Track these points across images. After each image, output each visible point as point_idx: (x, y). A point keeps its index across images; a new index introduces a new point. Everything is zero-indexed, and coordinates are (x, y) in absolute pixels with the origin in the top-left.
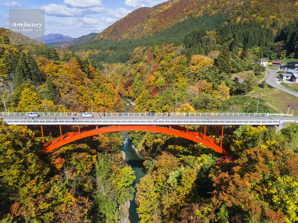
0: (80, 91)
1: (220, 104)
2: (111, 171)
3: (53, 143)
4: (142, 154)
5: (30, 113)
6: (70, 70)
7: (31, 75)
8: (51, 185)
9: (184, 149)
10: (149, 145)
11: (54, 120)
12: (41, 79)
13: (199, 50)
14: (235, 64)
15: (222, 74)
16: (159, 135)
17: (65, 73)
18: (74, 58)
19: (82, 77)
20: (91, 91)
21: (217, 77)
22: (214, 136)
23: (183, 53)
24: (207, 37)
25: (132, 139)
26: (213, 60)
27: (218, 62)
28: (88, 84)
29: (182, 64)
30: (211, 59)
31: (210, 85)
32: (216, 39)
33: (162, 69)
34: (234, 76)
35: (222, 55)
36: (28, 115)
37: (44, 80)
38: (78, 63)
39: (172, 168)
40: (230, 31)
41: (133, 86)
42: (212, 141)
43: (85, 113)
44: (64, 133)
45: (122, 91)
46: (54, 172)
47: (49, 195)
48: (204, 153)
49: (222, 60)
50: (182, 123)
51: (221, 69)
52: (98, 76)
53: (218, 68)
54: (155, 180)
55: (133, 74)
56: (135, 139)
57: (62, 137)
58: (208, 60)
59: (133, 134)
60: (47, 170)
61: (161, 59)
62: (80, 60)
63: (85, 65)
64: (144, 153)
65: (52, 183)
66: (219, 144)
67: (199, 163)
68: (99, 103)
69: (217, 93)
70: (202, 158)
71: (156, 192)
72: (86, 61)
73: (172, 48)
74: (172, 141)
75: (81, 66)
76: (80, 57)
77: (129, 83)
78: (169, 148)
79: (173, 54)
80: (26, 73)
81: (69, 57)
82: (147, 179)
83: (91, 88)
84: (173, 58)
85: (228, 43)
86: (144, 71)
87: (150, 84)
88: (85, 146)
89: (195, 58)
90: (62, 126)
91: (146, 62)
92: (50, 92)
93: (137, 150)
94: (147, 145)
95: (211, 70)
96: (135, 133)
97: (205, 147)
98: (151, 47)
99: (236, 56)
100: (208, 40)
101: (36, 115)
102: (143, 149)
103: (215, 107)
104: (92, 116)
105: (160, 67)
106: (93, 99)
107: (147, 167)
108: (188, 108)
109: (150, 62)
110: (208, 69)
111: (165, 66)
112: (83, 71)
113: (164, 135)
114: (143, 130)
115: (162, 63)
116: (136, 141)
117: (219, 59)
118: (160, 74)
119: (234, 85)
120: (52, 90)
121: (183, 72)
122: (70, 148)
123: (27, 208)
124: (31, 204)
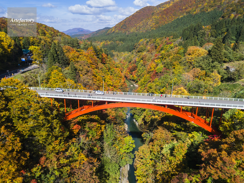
0: (94, 74)
1: (212, 89)
2: (116, 139)
3: (72, 113)
4: (141, 127)
5: (57, 89)
6: (88, 56)
7: (59, 60)
8: (70, 146)
9: (178, 126)
10: (148, 121)
11: (74, 95)
12: (66, 63)
13: (195, 42)
14: (227, 55)
15: (214, 63)
16: (157, 113)
17: (84, 59)
18: (91, 47)
19: (96, 62)
20: (103, 74)
21: (210, 66)
22: (204, 117)
23: (180, 44)
24: (203, 31)
25: (134, 115)
26: (207, 51)
27: (212, 52)
28: (101, 68)
29: (180, 54)
30: (205, 50)
31: (203, 72)
32: (211, 32)
33: (161, 57)
34: (225, 65)
35: (215, 47)
36: (56, 90)
37: (68, 64)
38: (94, 51)
39: (166, 141)
40: (224, 26)
41: (136, 71)
42: (203, 121)
43: (98, 91)
44: (81, 106)
45: (127, 75)
46: (72, 136)
47: (67, 154)
48: (194, 131)
49: (215, 51)
50: (177, 104)
51: (214, 59)
52: (109, 62)
53: (211, 58)
54: (151, 150)
55: (137, 61)
56: (136, 114)
57: (79, 109)
58: (202, 51)
59: (135, 110)
60: (68, 133)
61: (162, 50)
62: (96, 49)
63: (100, 53)
64: (143, 126)
65: (70, 144)
66: (209, 124)
67: (190, 139)
68: (109, 83)
69: (209, 79)
70: (193, 135)
71: (151, 159)
72: (101, 49)
73: (172, 40)
74: (167, 118)
75: (96, 54)
76: (96, 47)
77: (134, 68)
78: (164, 124)
79: (172, 45)
80: (55, 58)
81: (87, 46)
82: (144, 148)
83: (103, 72)
84: (171, 48)
85: (222, 36)
86: (146, 59)
87: (151, 70)
88: (96, 117)
89: (191, 48)
90: (80, 100)
91: (148, 51)
92: (72, 74)
93: (137, 124)
94: (146, 120)
95: (205, 60)
96: (137, 109)
97: (196, 126)
98: (153, 39)
99: (228, 48)
100: (204, 34)
101: (61, 91)
102: (142, 123)
103: (207, 92)
104: (103, 93)
105: (160, 56)
106: (105, 80)
107: (144, 139)
108: (182, 91)
109: (152, 51)
110: (202, 59)
111: (165, 55)
112: (98, 58)
113: (160, 113)
114: (143, 108)
115: (162, 53)
116: (137, 116)
117: (212, 50)
118: (159, 61)
119: (225, 73)
120: (74, 72)
121: (180, 61)
122: (85, 118)
123: (51, 161)
124: (54, 159)
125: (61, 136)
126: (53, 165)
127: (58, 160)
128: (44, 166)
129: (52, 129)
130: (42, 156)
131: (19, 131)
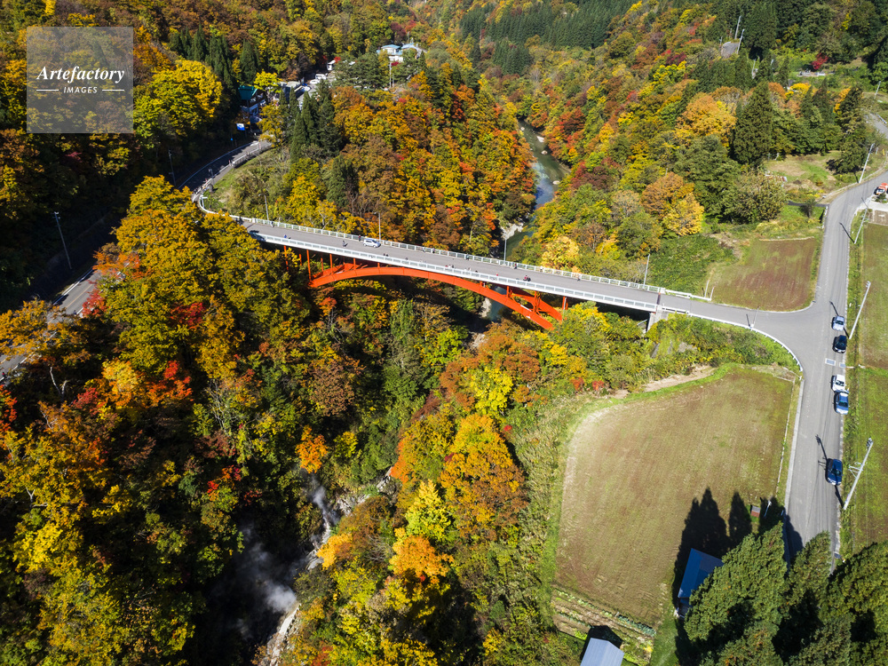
6: (398, 114)
7: (317, 136)
17: (383, 127)
18: (422, 73)
19: (425, 127)
20: (439, 163)
28: (435, 147)
29: (663, 116)
31: (687, 188)
33: (637, 108)
38: (429, 86)
41: (580, 133)
45: (554, 142)
52: (478, 112)
57: (333, 269)
62: (434, 79)
63: (446, 91)
65: (311, 330)
68: (449, 191)
75: (435, 94)
77: (575, 122)
79: (681, 68)
80: (310, 131)
83: (440, 156)
84: (676, 79)
88: (375, 285)
110: (700, 148)
112: (440, 105)
115: (642, 93)
121: (652, 142)
122: (351, 284)
123: (277, 351)
124: (282, 348)
125: (294, 315)
126: (280, 356)
127: (288, 351)
128: (266, 355)
129: (279, 301)
130: (264, 341)
131: (232, 302)
